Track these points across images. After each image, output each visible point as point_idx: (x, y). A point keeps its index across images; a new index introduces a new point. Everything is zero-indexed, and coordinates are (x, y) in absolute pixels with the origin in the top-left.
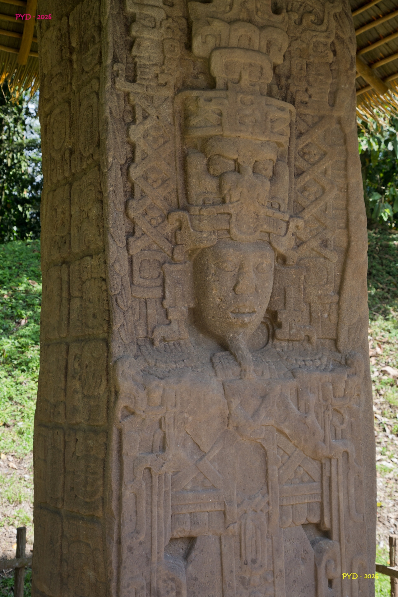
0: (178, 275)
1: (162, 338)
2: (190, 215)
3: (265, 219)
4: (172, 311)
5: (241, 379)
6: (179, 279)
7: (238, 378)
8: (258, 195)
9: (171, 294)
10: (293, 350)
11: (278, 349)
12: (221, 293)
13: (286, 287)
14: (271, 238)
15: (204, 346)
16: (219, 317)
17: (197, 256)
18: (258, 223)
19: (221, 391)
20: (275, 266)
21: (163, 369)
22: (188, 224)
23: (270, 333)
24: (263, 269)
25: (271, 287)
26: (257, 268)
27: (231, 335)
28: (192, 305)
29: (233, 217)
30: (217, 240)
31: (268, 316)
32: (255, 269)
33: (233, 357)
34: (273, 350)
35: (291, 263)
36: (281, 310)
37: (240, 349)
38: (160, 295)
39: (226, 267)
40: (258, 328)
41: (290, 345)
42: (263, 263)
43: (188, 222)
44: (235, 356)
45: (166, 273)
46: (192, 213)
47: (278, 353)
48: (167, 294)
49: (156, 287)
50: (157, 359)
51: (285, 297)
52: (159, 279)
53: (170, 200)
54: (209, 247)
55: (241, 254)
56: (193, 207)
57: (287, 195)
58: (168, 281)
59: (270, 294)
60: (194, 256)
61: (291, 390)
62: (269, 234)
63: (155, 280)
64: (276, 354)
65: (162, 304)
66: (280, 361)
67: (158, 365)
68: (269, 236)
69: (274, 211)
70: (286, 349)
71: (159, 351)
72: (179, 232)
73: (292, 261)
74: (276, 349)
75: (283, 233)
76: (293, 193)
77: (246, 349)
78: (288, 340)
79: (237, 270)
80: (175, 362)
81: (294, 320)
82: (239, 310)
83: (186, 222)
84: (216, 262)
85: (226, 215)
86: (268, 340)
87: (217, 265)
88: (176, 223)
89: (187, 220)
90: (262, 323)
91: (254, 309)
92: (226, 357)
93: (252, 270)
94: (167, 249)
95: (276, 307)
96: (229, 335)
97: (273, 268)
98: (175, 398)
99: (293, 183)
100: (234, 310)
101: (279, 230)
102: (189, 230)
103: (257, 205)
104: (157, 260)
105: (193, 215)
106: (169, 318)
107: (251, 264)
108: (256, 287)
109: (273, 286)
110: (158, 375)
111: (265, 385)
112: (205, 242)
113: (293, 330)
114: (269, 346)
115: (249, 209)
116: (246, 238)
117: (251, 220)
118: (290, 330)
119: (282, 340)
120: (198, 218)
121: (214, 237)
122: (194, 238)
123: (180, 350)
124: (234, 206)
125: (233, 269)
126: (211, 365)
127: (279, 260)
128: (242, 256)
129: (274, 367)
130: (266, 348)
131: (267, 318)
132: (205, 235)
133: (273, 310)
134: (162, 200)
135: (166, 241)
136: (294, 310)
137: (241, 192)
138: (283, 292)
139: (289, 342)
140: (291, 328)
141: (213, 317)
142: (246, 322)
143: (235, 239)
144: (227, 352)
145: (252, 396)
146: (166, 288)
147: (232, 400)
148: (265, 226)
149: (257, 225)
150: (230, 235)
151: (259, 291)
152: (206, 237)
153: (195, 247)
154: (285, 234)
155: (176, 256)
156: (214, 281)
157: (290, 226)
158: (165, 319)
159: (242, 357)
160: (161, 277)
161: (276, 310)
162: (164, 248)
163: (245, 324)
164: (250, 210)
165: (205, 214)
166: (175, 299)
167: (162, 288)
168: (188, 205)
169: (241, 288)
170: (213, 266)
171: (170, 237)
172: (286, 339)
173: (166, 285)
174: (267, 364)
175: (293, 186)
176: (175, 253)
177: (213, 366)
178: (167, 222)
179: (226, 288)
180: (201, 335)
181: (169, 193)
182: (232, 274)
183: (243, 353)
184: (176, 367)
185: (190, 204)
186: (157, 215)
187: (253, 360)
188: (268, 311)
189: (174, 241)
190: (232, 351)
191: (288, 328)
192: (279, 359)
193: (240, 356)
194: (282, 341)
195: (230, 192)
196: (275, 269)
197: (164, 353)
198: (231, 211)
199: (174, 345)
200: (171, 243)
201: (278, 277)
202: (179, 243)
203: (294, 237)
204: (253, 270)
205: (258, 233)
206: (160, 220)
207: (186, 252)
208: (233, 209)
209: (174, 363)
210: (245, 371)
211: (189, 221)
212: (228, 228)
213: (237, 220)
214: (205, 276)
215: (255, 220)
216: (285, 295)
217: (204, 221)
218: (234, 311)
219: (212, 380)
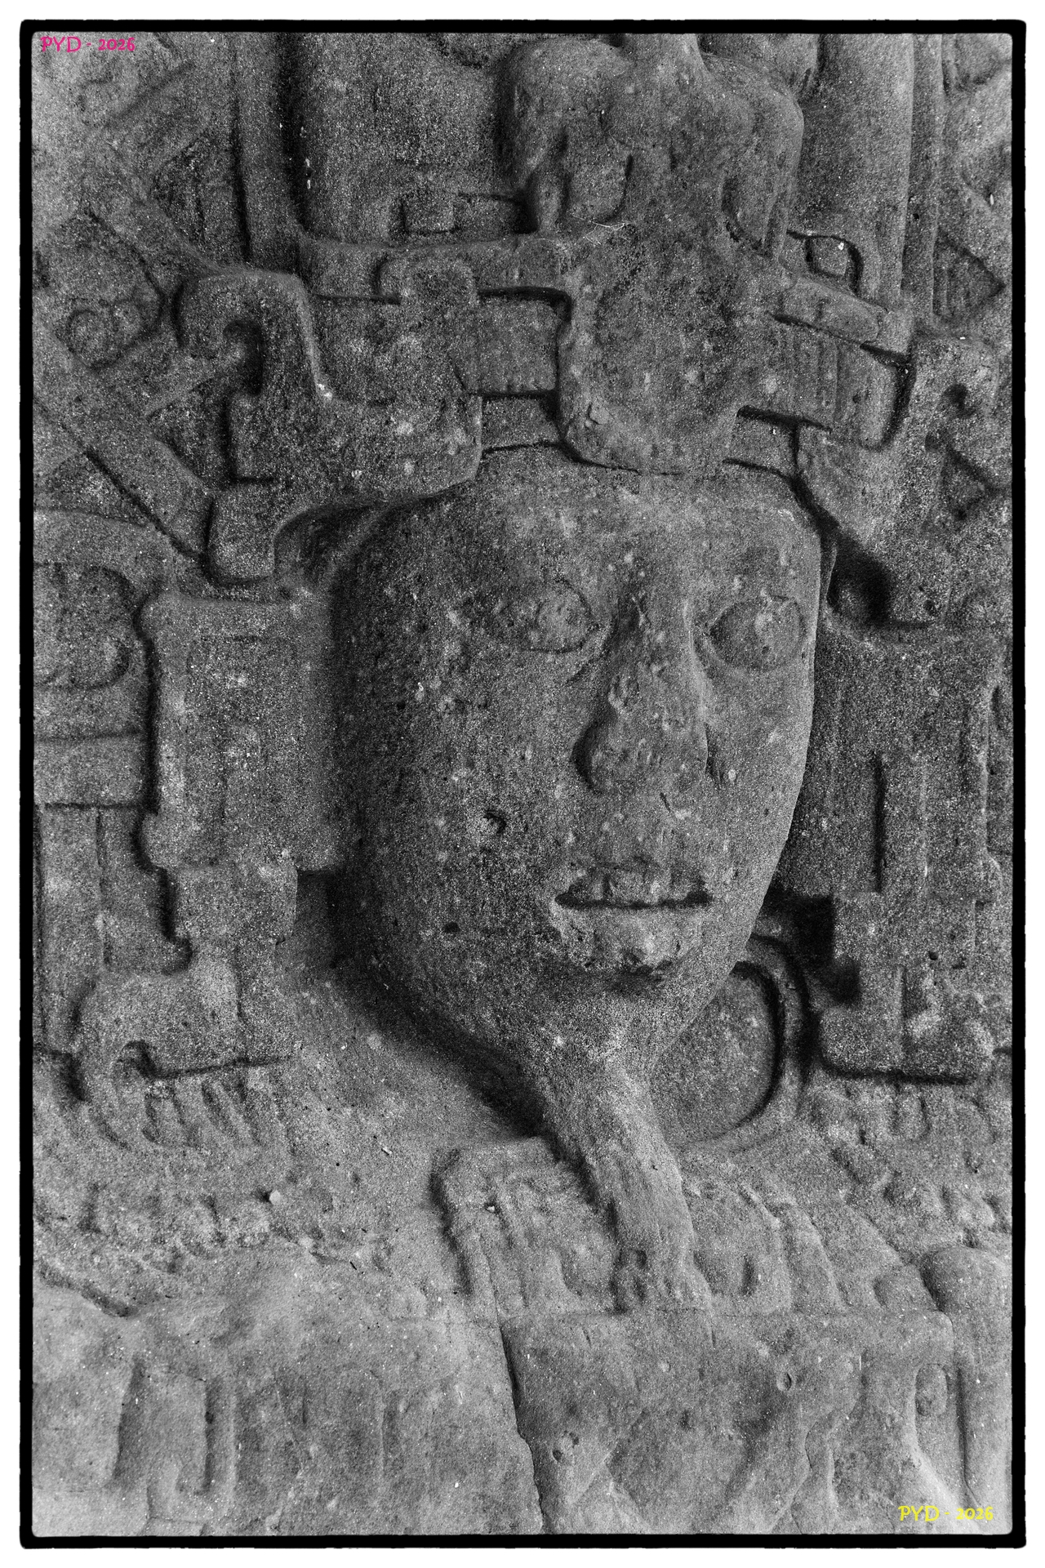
0: (238, 670)
1: (134, 1054)
2: (318, 300)
3: (770, 338)
4: (199, 888)
5: (620, 1309)
6: (245, 691)
7: (597, 1307)
8: (731, 186)
9: (191, 781)
10: (924, 1136)
11: (835, 1131)
12: (498, 782)
13: (885, 759)
14: (802, 459)
15: (394, 1106)
16: (485, 931)
17: (356, 559)
18: (727, 360)
19: (497, 1388)
20: (821, 630)
21: (137, 1246)
22: (302, 357)
23: (788, 1033)
24: (752, 637)
25: (800, 755)
26: (719, 634)
27: (559, 1041)
28: (323, 857)
29: (582, 318)
30: (477, 460)
31: (776, 931)
32: (707, 643)
33: (569, 1177)
34: (808, 1134)
35: (919, 614)
36: (854, 892)
37: (609, 1124)
38: (122, 786)
39: (534, 625)
40: (715, 1001)
41: (910, 1105)
42: (756, 605)
43: (300, 345)
44: (579, 1169)
45: (165, 652)
46: (326, 290)
47: (836, 1155)
48: (173, 786)
49: (101, 735)
50: (95, 1188)
51: (879, 817)
52: (117, 691)
53: (190, 202)
54: (431, 502)
55: (628, 547)
56: (333, 252)
57: (902, 198)
58: (177, 705)
59: (794, 793)
60: (338, 557)
61: (920, 1384)
62: (791, 426)
63: (96, 699)
64: (824, 1157)
65: (137, 844)
66: (850, 1200)
67: (103, 1223)
68: (795, 446)
69: (824, 292)
70: (881, 1130)
71: (113, 1138)
72: (246, 404)
73: (920, 598)
74: (822, 1128)
75: (874, 428)
76: (935, 195)
77: (646, 1128)
78: (897, 1078)
79: (599, 640)
80: (211, 1203)
81: (933, 956)
82: (606, 889)
83: (290, 341)
84: (472, 592)
85: (535, 307)
86: (776, 1075)
87: (477, 611)
88: (226, 350)
89: (297, 332)
90: (743, 970)
91: (700, 882)
92: (529, 1173)
93: (689, 648)
94: (171, 508)
95: (826, 874)
96: (547, 1042)
97: (811, 639)
98: (210, 1435)
99: (939, 131)
100: (579, 886)
101: (850, 407)
102: (310, 392)
103: (725, 245)
104: (107, 572)
105: (336, 301)
106: (180, 932)
107: (686, 608)
108: (713, 749)
109: (810, 751)
110: (103, 1288)
111: (764, 1352)
112: (408, 467)
113: (924, 1017)
114: (782, 1112)
115: (675, 275)
116: (655, 451)
117: (685, 343)
118: (907, 1014)
119: (857, 1075)
120: (364, 316)
121: (459, 436)
122: (338, 442)
123: (244, 1130)
124: (587, 249)
125: (578, 633)
126: (437, 1224)
127: (847, 596)
128: (629, 558)
129: (816, 1239)
130: (766, 1123)
131: (768, 941)
132: (405, 428)
133: (807, 891)
134: (140, 203)
135: (166, 454)
136: (934, 895)
137: (630, 165)
138: (866, 786)
139: (898, 1090)
140: (913, 1004)
141: (451, 928)
142: (648, 960)
143: (587, 456)
144: (535, 1146)
145: (685, 1423)
146: (166, 749)
147: (565, 1444)
148: (771, 384)
149: (725, 374)
150: (562, 433)
151: (731, 775)
152: (414, 438)
153: (346, 500)
154: (888, 438)
155: (227, 551)
156: (461, 705)
157: (919, 387)
158: (155, 939)
159: (625, 1176)
160: (136, 675)
161: (824, 891)
162: (156, 500)
163: (645, 971)
164: (684, 282)
165: (406, 293)
166: (220, 813)
167: (135, 745)
168: (304, 239)
169: (625, 754)
170: (453, 617)
171: (190, 430)
172: (886, 1067)
173: (162, 725)
174: (776, 1223)
175: (938, 151)
176: (224, 535)
177: (445, 1231)
178: (172, 341)
179: (529, 754)
180: (374, 1041)
181: (187, 160)
182: (572, 664)
183: (629, 1149)
184: (220, 1239)
185: (318, 234)
186: (109, 295)
187: (687, 1193)
188: (778, 899)
189: (213, 457)
190: (565, 1136)
191: (897, 1003)
192: (842, 1193)
193: (613, 1167)
194: (859, 1085)
195: (565, 162)
196: (823, 650)
197: (145, 1145)
198: (569, 279)
199: (209, 1097)
200: (198, 474)
201: (839, 695)
202: (246, 467)
203: (935, 460)
204: (698, 645)
205: (728, 418)
206: (130, 327)
207: (290, 528)
208: (580, 272)
209: (206, 1213)
210: (643, 1260)
211: (310, 340)
212: (547, 384)
213: (605, 336)
214: (407, 676)
215: (707, 345)
216: (879, 805)
217: (404, 340)
218: (580, 896)
219: (441, 1316)
